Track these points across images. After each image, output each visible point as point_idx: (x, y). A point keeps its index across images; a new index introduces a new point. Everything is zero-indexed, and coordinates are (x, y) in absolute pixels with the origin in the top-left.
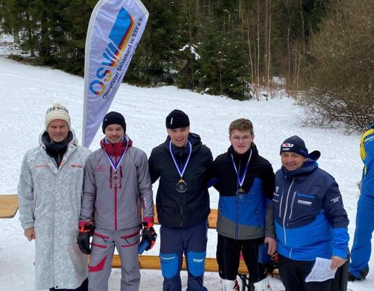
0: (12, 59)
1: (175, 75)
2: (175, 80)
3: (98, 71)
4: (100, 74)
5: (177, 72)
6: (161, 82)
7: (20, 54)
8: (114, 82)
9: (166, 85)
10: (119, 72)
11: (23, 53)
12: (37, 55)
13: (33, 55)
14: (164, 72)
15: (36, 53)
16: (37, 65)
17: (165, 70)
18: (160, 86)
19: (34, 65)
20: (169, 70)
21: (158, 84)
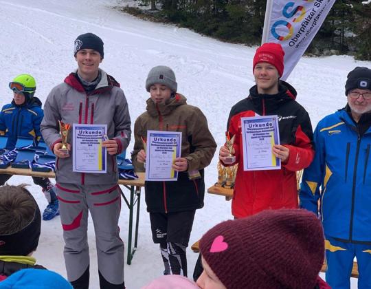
0: (128, 12)
1: (351, 39)
2: (352, 48)
3: (286, 7)
4: (288, 12)
5: (354, 36)
6: (330, 49)
7: (137, 6)
8: (307, 23)
9: (337, 54)
10: (316, 9)
11: (141, 5)
12: (160, 8)
13: (154, 8)
14: (336, 35)
15: (159, 6)
16: (160, 22)
17: (337, 32)
18: (328, 55)
19: (155, 21)
20: (343, 33)
21: (325, 53)
